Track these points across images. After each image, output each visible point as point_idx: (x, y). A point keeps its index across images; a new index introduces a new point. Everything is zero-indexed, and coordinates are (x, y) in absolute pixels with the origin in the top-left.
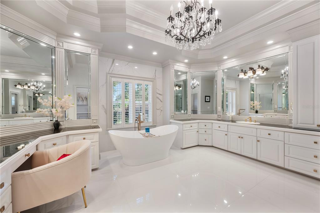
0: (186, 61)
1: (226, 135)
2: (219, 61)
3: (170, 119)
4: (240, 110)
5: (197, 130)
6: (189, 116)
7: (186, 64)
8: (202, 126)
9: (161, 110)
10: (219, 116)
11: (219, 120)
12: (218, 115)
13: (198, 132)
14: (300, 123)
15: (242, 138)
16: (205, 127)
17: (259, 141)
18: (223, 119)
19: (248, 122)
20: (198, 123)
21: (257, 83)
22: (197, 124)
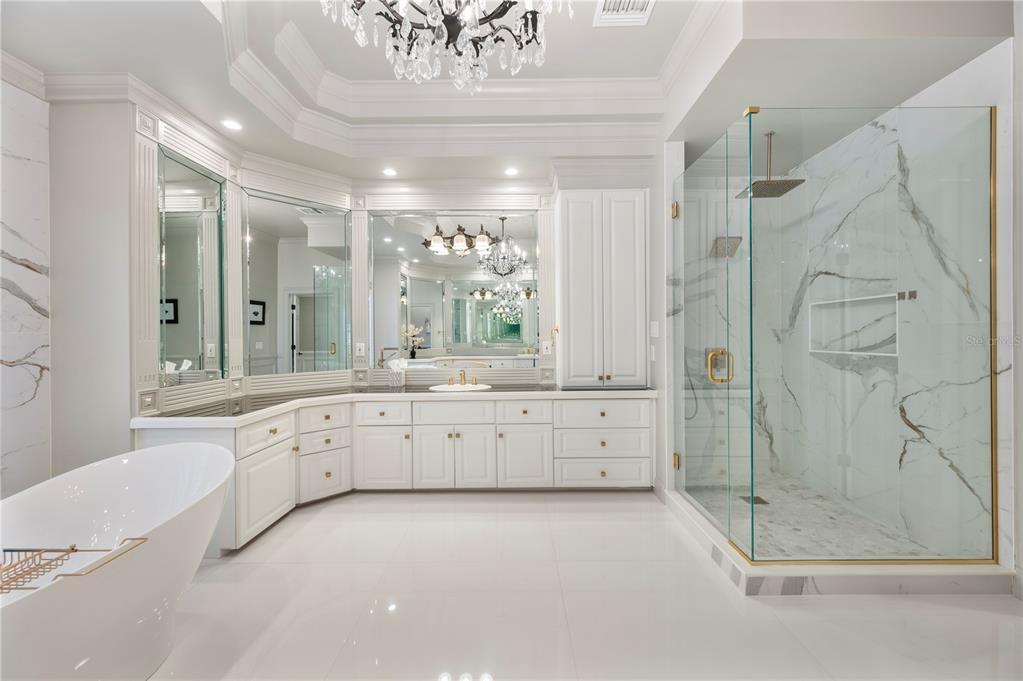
0: (232, 125)
1: (407, 437)
2: (362, 180)
3: (132, 415)
4: (385, 352)
5: (291, 443)
6: (237, 384)
7: (224, 138)
8: (314, 420)
9: (43, 368)
10: (361, 375)
11: (361, 390)
12: (356, 372)
13: (296, 449)
14: (574, 376)
15: (458, 435)
16: (326, 424)
17: (501, 436)
18: (375, 384)
19: (457, 387)
20: (297, 411)
21: (414, 274)
22: (293, 415)
